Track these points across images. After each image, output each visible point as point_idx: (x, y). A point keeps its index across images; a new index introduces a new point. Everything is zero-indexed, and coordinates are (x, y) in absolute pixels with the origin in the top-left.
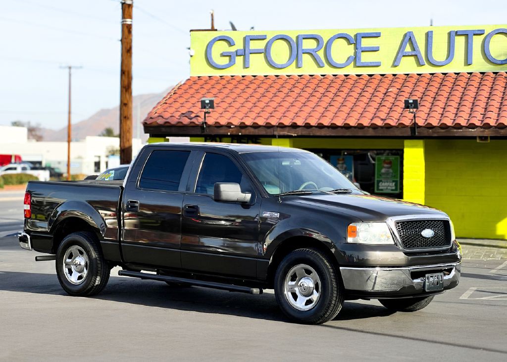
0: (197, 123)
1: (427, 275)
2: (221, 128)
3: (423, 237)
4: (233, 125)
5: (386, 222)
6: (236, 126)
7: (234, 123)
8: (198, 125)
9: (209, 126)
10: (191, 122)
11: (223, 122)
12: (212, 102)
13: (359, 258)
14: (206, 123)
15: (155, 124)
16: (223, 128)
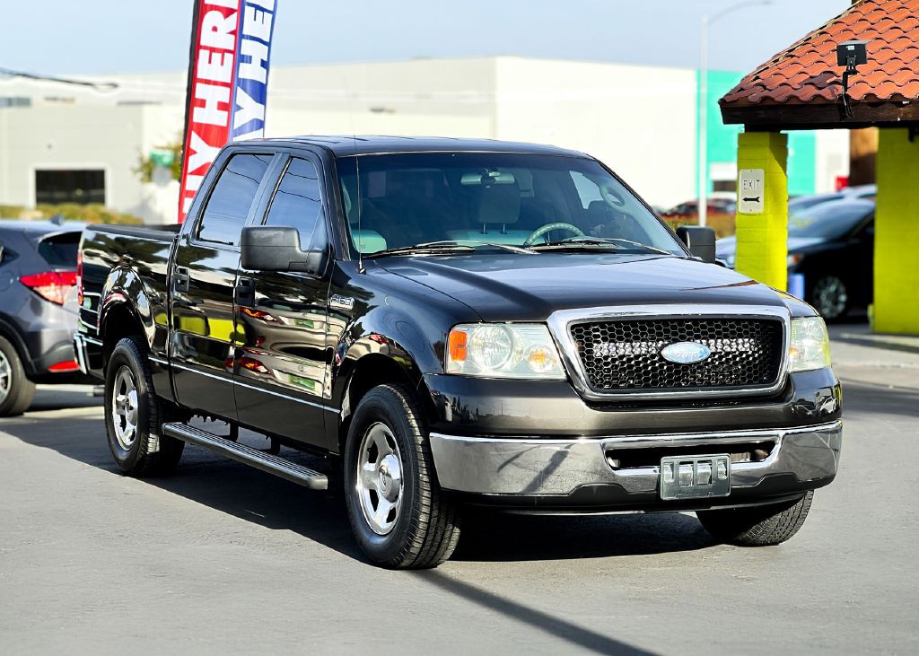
0: (830, 97)
1: (663, 460)
2: (881, 107)
3: (669, 363)
4: (906, 99)
5: (546, 323)
6: (912, 101)
7: (906, 96)
8: (832, 101)
9: (856, 103)
10: (817, 96)
11: (884, 93)
12: (861, 49)
13: (480, 414)
14: (847, 97)
15: (743, 104)
16: (886, 105)
